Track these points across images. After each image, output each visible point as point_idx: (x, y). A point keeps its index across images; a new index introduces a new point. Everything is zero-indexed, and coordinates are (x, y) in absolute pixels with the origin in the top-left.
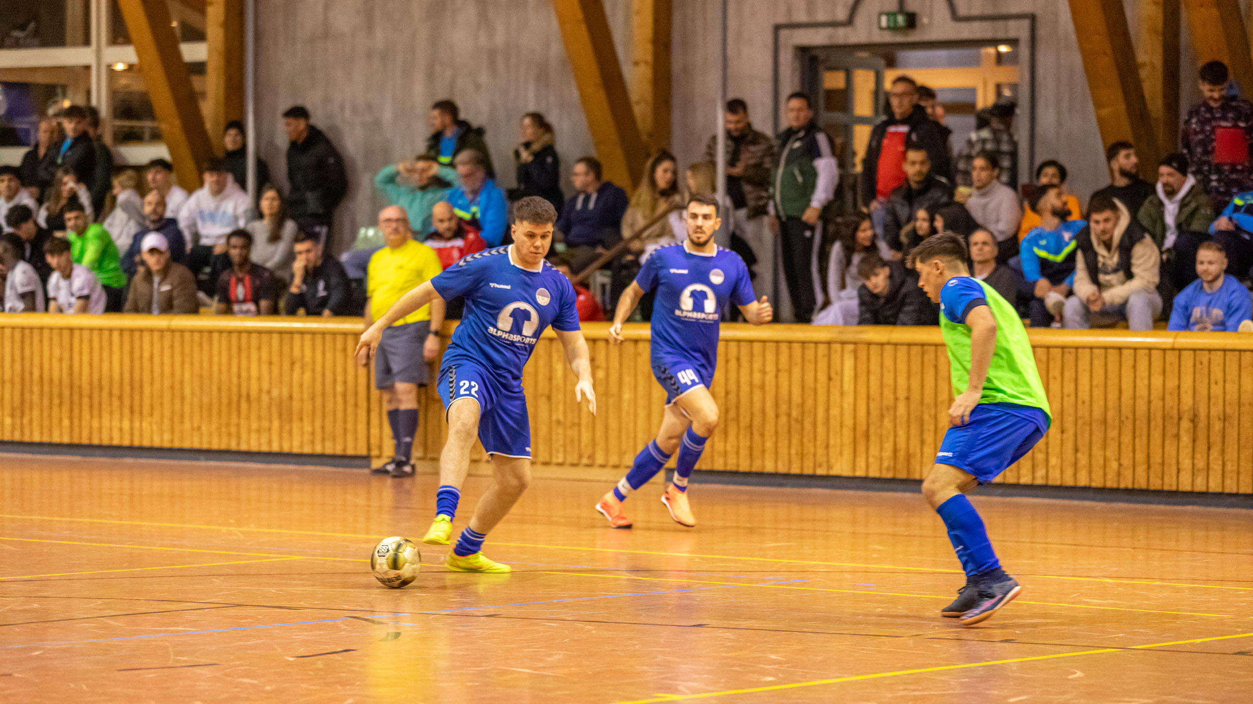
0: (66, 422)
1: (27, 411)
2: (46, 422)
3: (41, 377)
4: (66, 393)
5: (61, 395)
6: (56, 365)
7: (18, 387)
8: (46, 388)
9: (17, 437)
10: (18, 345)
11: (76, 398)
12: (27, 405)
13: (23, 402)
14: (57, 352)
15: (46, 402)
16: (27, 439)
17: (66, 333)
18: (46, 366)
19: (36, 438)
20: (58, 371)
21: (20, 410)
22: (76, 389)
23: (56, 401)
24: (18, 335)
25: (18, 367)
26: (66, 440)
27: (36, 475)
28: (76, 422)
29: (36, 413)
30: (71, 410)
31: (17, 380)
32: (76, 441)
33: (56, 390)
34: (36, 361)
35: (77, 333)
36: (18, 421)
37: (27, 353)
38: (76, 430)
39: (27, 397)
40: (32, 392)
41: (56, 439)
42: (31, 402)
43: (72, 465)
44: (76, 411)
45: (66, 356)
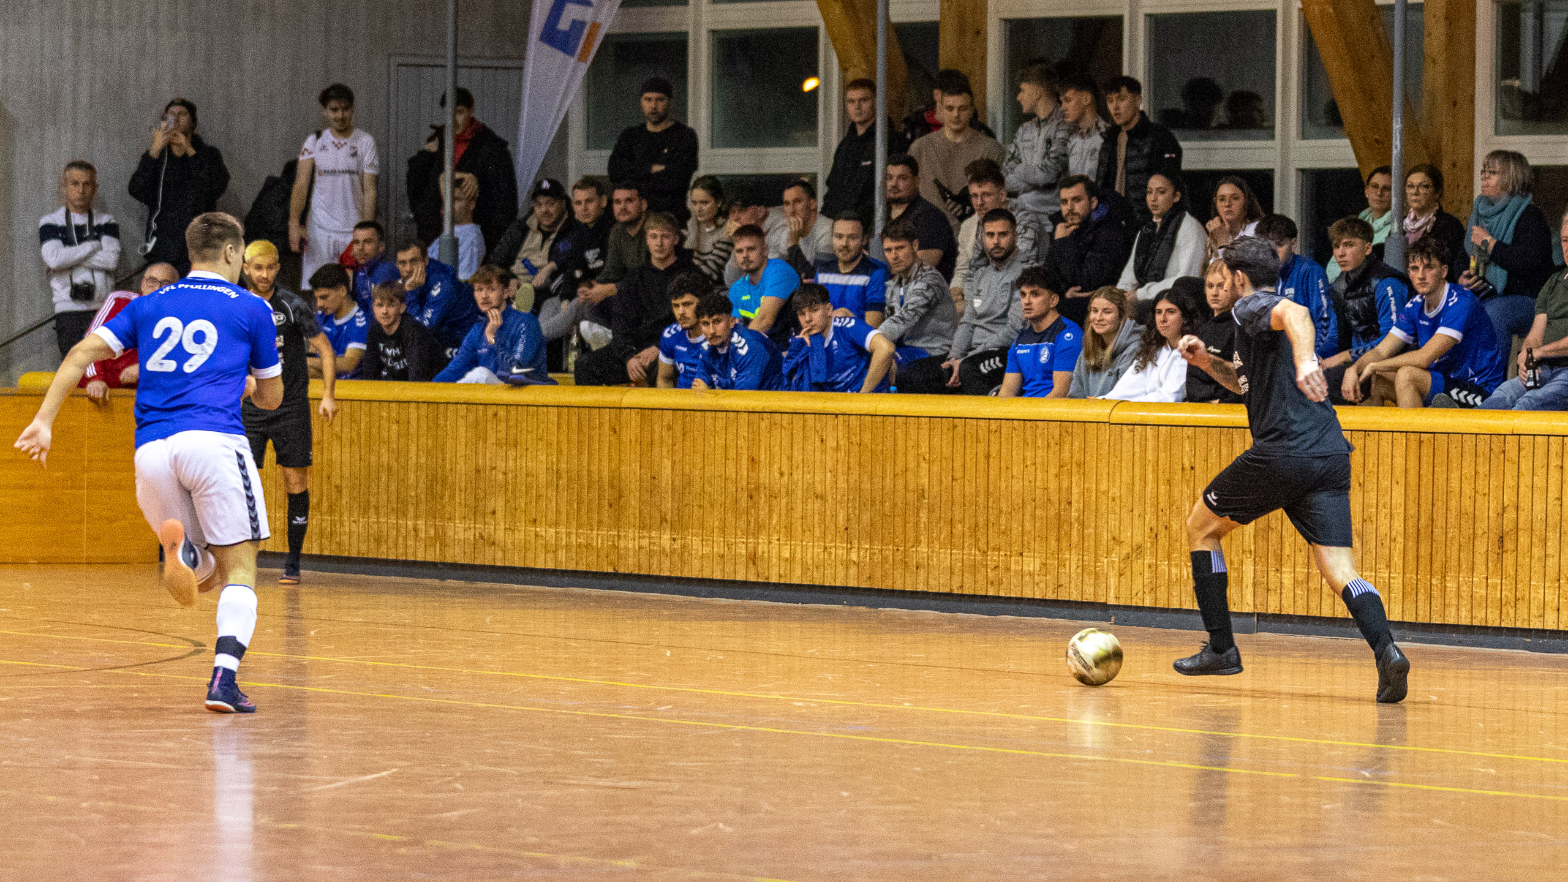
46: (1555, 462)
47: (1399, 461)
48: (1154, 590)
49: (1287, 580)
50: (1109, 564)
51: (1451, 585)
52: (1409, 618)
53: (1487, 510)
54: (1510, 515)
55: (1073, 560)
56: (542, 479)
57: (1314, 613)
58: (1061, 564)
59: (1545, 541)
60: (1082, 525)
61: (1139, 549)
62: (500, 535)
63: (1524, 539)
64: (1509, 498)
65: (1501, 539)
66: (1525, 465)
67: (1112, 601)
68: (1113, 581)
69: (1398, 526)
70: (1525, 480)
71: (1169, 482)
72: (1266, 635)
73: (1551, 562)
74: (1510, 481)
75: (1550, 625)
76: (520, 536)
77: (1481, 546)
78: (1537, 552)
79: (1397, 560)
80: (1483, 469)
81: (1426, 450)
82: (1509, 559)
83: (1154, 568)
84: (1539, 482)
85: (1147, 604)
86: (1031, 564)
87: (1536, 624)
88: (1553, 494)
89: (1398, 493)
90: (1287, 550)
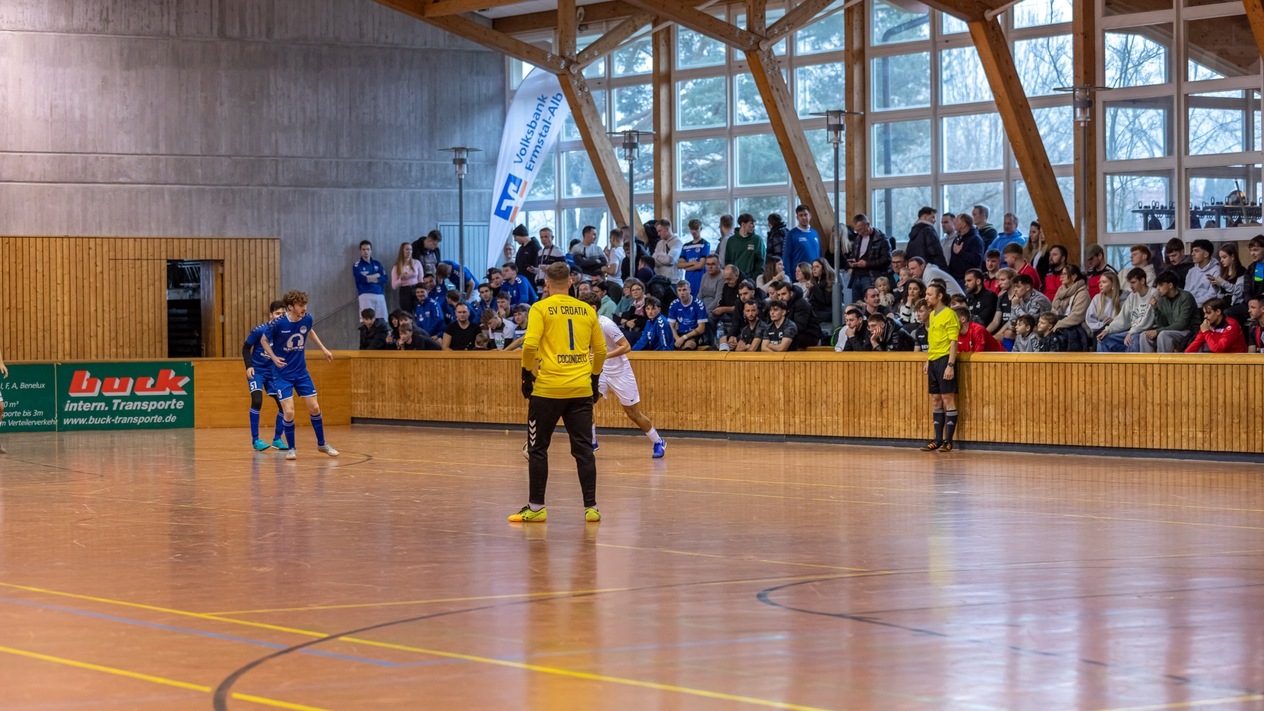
0: (1244, 436)
1: (1214, 428)
2: (1228, 437)
3: (1225, 402)
4: (1244, 413)
5: (1239, 416)
6: (1235, 392)
7: (1207, 410)
8: (1228, 410)
9: (1207, 448)
10: (1207, 377)
11: (1251, 417)
12: (1214, 423)
13: (1211, 420)
14: (1236, 383)
15: (1228, 420)
16: (1214, 449)
17: (1243, 368)
18: (1228, 394)
19: (1221, 448)
20: (1237, 397)
21: (1209, 426)
22: (1250, 410)
23: (1236, 420)
24: (1207, 370)
25: (1207, 394)
26: (1243, 450)
27: (1221, 477)
28: (1251, 436)
29: (1220, 429)
30: (1248, 427)
31: (1208, 404)
32: (1251, 451)
33: (1235, 413)
34: (1221, 390)
35: (1252, 368)
36: (1208, 436)
37: (1214, 384)
38: (1252, 442)
39: (1214, 417)
40: (1218, 414)
41: (1236, 449)
42: (1217, 421)
43: (1248, 469)
44: (1251, 428)
45: (1243, 385)
46: (902, 372)
47: (841, 374)
48: (745, 426)
49: (797, 421)
50: (727, 416)
51: (862, 422)
52: (846, 435)
53: (876, 392)
54: (885, 393)
55: (712, 415)
56: (502, 388)
57: (808, 434)
58: (707, 416)
59: (899, 403)
60: (716, 401)
61: (738, 410)
62: (485, 411)
63: (890, 403)
64: (884, 386)
65: (882, 403)
66: (890, 374)
67: (728, 431)
68: (728, 423)
69: (841, 399)
70: (891, 380)
71: (750, 384)
72: (789, 443)
73: (902, 412)
74: (885, 380)
75: (902, 437)
76: (493, 411)
77: (873, 406)
78: (896, 408)
79: (840, 412)
80: (874, 375)
81: (851, 368)
82: (885, 411)
83: (744, 417)
84: (896, 380)
85: (742, 431)
86: (696, 417)
87: (896, 436)
88: (902, 385)
89: (840, 385)
90: (797, 409)
